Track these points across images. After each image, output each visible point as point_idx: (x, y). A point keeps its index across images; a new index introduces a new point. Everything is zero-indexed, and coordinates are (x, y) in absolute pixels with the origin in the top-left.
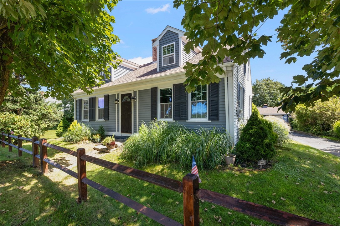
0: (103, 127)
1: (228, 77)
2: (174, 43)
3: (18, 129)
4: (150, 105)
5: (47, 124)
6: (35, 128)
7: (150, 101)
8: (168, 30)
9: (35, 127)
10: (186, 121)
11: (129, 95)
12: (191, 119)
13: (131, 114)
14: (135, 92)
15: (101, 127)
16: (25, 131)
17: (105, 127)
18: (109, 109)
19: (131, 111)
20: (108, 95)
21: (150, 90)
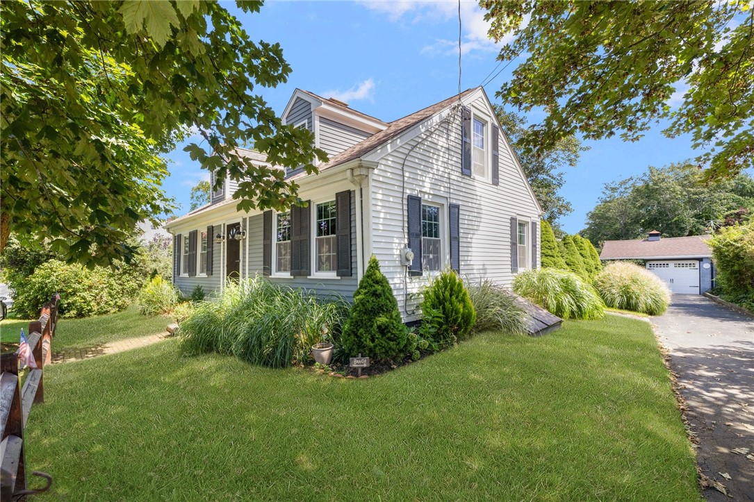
0: (202, 288)
1: (361, 189)
2: (306, 121)
3: (85, 290)
4: (262, 246)
5: (137, 282)
6: (115, 289)
7: (262, 238)
8: (298, 98)
9: (116, 286)
10: (308, 277)
11: (236, 226)
12: (317, 273)
13: (239, 263)
14: (244, 220)
15: (199, 289)
16: (97, 294)
17: (205, 289)
18: (214, 252)
19: (238, 259)
20: (213, 227)
21: (263, 217)
